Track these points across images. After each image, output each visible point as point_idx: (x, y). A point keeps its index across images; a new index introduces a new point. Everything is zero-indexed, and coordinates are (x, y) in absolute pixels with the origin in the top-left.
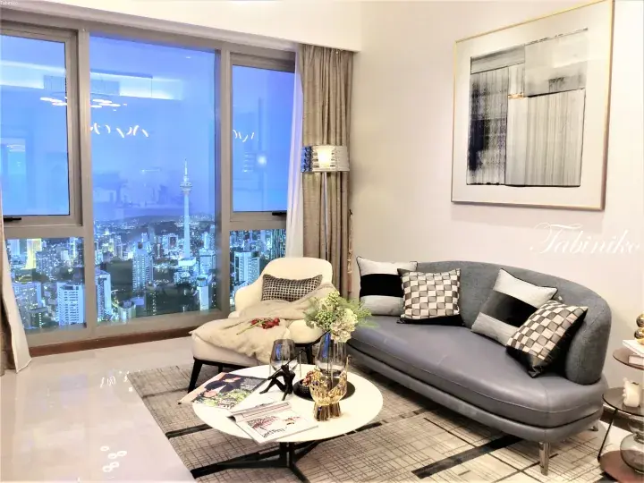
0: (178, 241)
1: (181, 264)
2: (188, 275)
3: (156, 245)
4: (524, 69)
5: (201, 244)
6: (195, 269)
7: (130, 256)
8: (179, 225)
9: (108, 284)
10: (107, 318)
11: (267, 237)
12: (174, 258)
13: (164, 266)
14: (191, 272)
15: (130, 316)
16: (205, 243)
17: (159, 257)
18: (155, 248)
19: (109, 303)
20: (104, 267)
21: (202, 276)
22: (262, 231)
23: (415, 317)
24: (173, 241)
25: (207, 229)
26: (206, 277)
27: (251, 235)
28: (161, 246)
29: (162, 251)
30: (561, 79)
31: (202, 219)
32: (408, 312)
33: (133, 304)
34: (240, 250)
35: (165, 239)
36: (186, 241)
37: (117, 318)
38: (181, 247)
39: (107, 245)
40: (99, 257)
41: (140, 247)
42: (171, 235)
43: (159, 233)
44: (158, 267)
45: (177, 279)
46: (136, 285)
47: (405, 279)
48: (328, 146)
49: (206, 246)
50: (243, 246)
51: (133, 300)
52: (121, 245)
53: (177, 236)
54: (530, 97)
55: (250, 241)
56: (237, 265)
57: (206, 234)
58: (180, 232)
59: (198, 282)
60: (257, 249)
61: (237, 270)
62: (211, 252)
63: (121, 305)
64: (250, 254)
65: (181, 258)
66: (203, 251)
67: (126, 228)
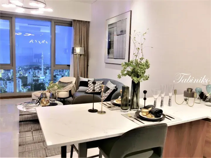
0: (40, 72)
1: (41, 78)
2: (43, 81)
3: (34, 72)
4: (117, 28)
5: (46, 73)
6: (45, 79)
7: (27, 75)
8: (40, 67)
9: (20, 82)
10: (20, 91)
11: (66, 72)
12: (39, 76)
13: (36, 78)
14: (44, 80)
15: (26, 91)
16: (48, 72)
17: (35, 76)
18: (34, 73)
19: (21, 87)
20: (20, 78)
21: (47, 81)
22: (64, 70)
23: (88, 92)
24: (38, 72)
25: (48, 69)
26: (48, 81)
27: (61, 71)
28: (35, 73)
29: (35, 74)
30: (122, 31)
31: (47, 66)
32: (87, 91)
33: (27, 88)
34: (58, 75)
35: (36, 71)
36: (42, 72)
37: (23, 91)
38: (41, 73)
39: (20, 72)
40: (18, 75)
41: (29, 73)
42: (38, 70)
43: (35, 69)
44: (34, 78)
45: (39, 82)
46: (28, 83)
47: (89, 82)
48: (78, 47)
49: (48, 73)
50: (59, 74)
51: (27, 87)
52: (24, 72)
53: (40, 71)
54: (118, 35)
55: (61, 72)
56: (57, 79)
57: (48, 70)
58: (41, 69)
59: (46, 83)
60: (63, 75)
61: (57, 80)
62: (49, 75)
63: (24, 88)
64: (61, 76)
65: (41, 76)
66: (47, 75)
67: (26, 68)
